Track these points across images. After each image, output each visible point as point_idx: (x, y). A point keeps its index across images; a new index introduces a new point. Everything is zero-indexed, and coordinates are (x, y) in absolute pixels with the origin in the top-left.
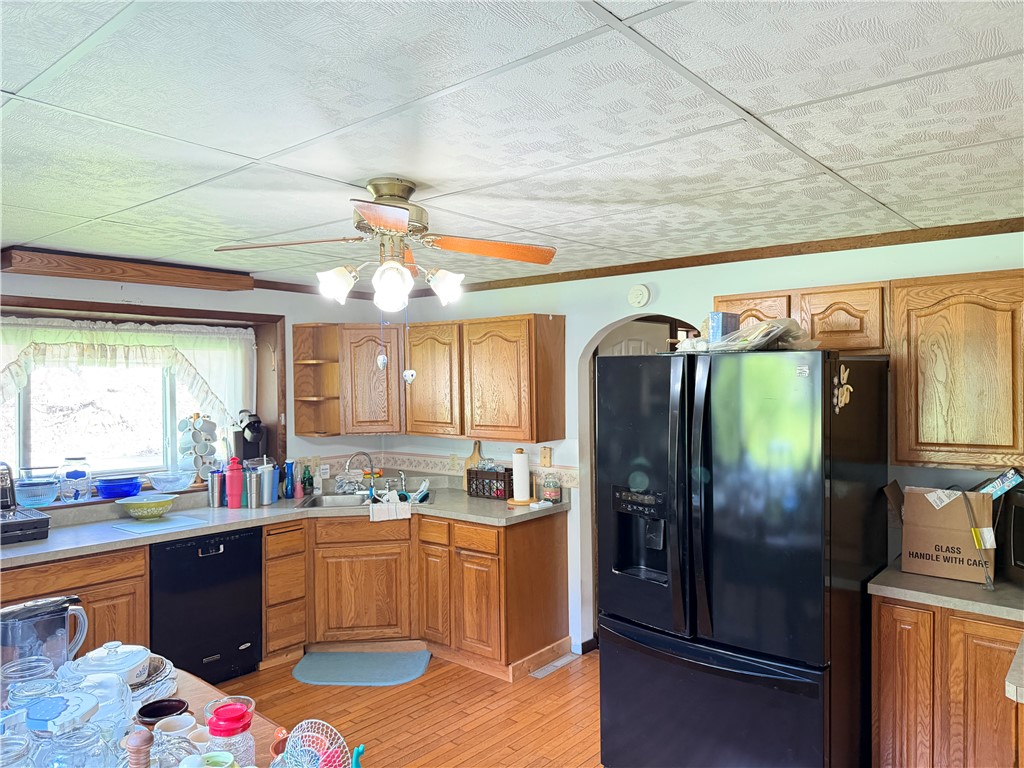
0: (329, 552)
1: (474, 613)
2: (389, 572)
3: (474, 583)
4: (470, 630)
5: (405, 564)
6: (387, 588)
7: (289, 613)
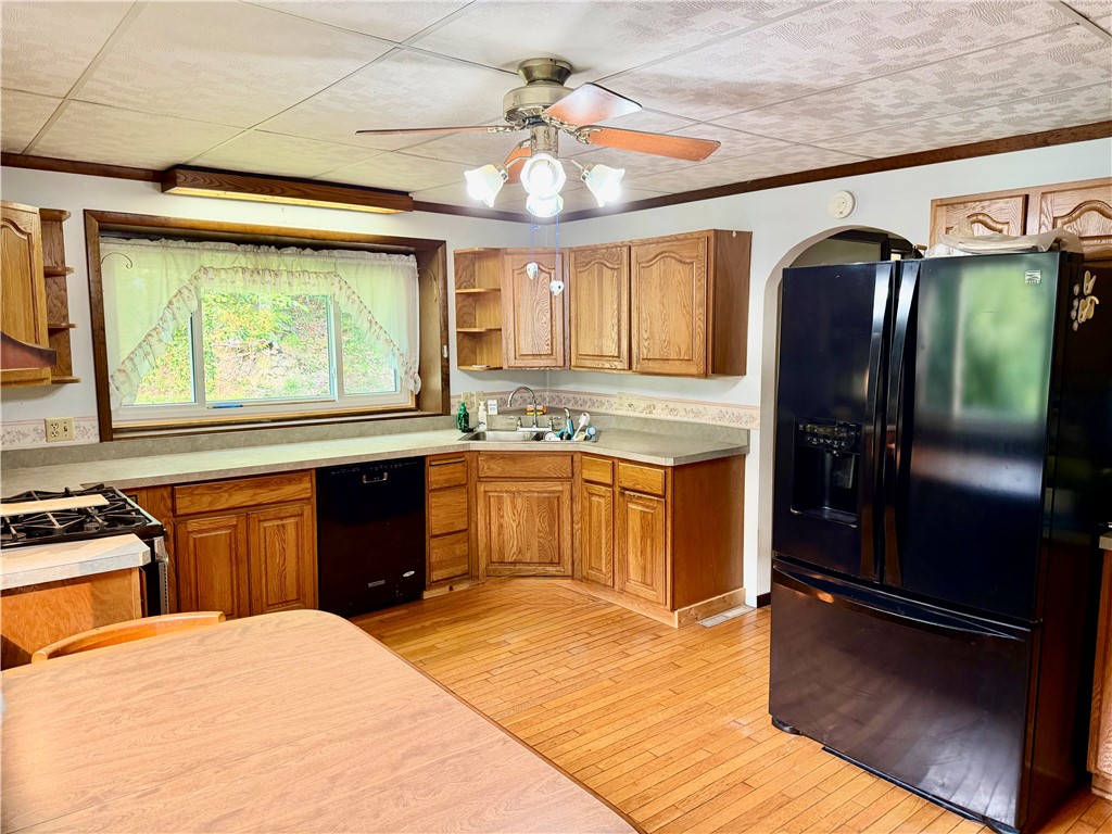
0: (490, 487)
1: (639, 555)
2: (551, 510)
3: (639, 524)
4: (634, 573)
5: (568, 502)
6: (549, 526)
7: (452, 544)
